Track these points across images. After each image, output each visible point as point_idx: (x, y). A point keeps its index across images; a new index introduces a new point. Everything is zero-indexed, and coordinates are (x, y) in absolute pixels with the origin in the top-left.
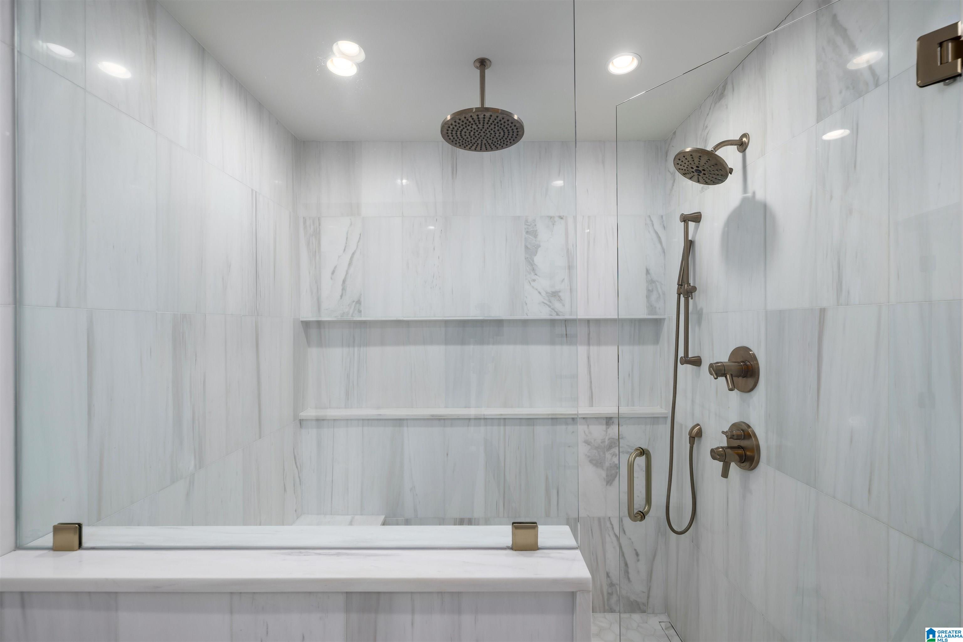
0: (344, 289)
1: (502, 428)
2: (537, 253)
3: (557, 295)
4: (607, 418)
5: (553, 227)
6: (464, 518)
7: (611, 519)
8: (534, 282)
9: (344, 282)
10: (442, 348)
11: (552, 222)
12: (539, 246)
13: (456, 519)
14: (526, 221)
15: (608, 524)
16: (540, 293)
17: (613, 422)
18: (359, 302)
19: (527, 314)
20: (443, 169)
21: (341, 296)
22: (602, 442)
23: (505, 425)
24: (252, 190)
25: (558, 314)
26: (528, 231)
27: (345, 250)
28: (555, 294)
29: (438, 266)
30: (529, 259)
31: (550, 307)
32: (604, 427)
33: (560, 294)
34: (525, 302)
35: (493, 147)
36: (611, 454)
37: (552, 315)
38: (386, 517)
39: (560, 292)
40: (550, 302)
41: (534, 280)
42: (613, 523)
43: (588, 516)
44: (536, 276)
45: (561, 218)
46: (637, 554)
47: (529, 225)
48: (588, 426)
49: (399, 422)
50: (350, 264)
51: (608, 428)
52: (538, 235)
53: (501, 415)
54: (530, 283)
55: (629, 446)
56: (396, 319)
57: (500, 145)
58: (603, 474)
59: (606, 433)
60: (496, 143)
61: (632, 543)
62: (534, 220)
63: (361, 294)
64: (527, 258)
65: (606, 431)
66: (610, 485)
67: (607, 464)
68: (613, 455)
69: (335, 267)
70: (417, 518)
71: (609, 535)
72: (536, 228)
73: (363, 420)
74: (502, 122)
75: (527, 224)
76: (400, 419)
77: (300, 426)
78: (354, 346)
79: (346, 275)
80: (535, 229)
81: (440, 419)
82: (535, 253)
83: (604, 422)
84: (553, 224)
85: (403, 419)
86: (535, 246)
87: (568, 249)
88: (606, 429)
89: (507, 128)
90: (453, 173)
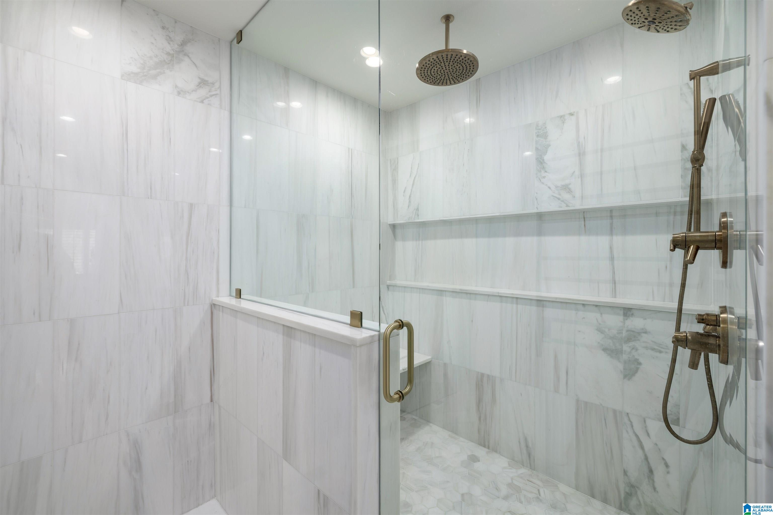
0: (410, 202)
1: (515, 306)
2: (547, 152)
3: (567, 188)
4: (624, 308)
5: (564, 125)
6: (484, 374)
7: (630, 416)
8: (545, 178)
9: (410, 197)
10: (474, 240)
11: (562, 120)
12: (549, 145)
13: (478, 372)
14: (537, 126)
15: (626, 420)
16: (549, 188)
17: (632, 314)
18: (417, 209)
19: (537, 208)
20: (470, 103)
21: (408, 207)
22: (618, 333)
23: (517, 304)
24: (349, 149)
25: (567, 206)
26: (539, 134)
27: (410, 176)
28: (566, 188)
29: (466, 177)
30: (539, 159)
31: (559, 199)
32: (621, 318)
33: (570, 186)
34: (536, 197)
35: (456, 81)
36: (630, 347)
37: (561, 207)
38: (432, 358)
39: (570, 184)
40: (560, 195)
41: (544, 177)
42: (631, 420)
43: (601, 405)
44: (545, 173)
45: (571, 114)
46: (667, 466)
47: (540, 129)
48: (601, 314)
49: (441, 292)
50: (413, 185)
51: (626, 319)
52: (548, 136)
53: (513, 294)
54: (540, 180)
55: (655, 342)
56: (439, 219)
57: (461, 79)
58: (620, 366)
59: (624, 324)
60: (458, 77)
61: (660, 450)
62: (545, 124)
63: (419, 204)
64: (538, 158)
65: (624, 323)
66: (629, 379)
67: (625, 357)
68: (633, 349)
69: (406, 188)
70: (451, 364)
71: (627, 431)
72: (546, 129)
73: (420, 288)
74: (458, 61)
75: (538, 128)
76: (441, 291)
77: (387, 289)
78: (419, 240)
79: (411, 192)
80: (546, 131)
81: (467, 293)
82: (545, 153)
83: (622, 312)
84: (563, 123)
85: (443, 291)
86: (545, 147)
87: (579, 142)
88: (624, 320)
89: (465, 64)
90: (477, 102)
